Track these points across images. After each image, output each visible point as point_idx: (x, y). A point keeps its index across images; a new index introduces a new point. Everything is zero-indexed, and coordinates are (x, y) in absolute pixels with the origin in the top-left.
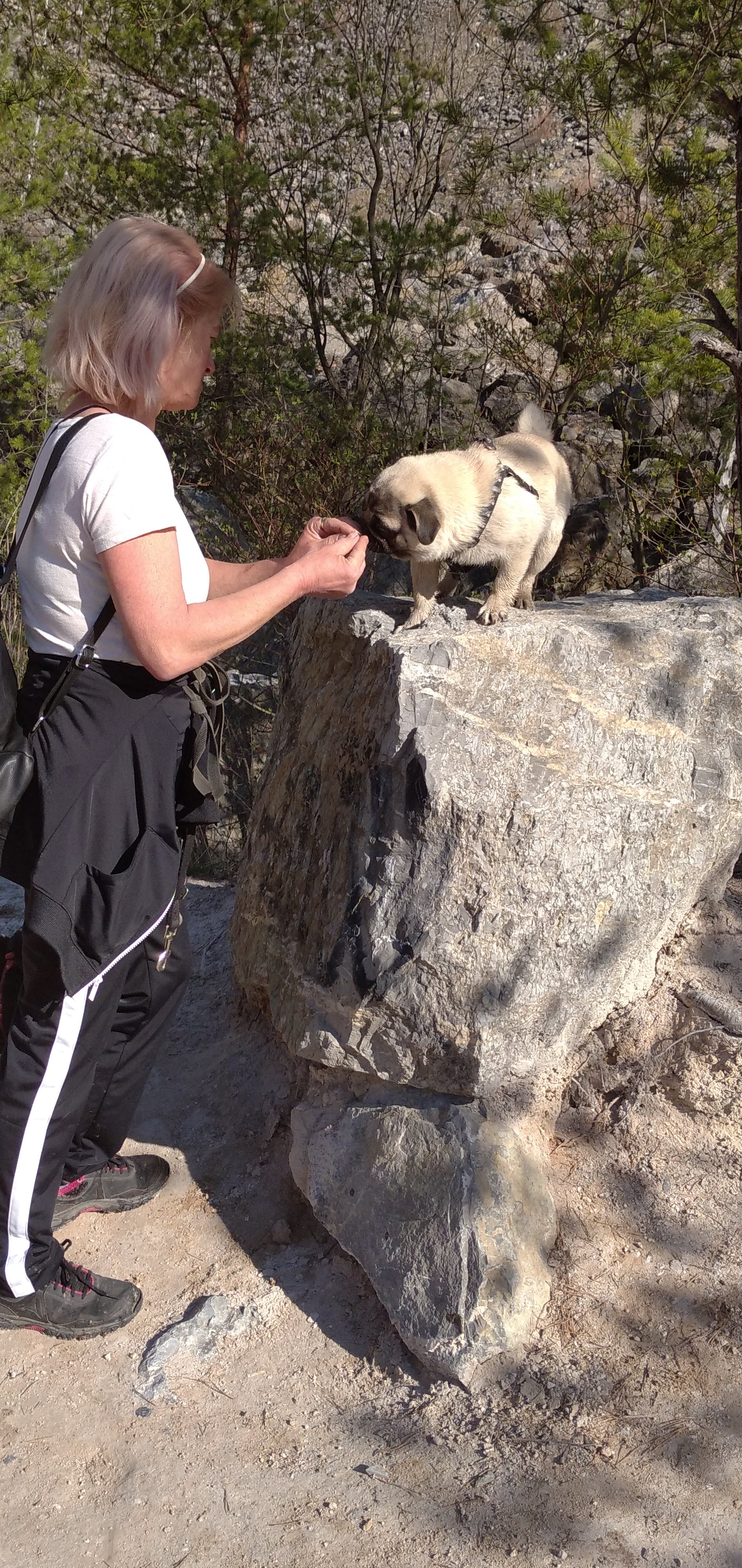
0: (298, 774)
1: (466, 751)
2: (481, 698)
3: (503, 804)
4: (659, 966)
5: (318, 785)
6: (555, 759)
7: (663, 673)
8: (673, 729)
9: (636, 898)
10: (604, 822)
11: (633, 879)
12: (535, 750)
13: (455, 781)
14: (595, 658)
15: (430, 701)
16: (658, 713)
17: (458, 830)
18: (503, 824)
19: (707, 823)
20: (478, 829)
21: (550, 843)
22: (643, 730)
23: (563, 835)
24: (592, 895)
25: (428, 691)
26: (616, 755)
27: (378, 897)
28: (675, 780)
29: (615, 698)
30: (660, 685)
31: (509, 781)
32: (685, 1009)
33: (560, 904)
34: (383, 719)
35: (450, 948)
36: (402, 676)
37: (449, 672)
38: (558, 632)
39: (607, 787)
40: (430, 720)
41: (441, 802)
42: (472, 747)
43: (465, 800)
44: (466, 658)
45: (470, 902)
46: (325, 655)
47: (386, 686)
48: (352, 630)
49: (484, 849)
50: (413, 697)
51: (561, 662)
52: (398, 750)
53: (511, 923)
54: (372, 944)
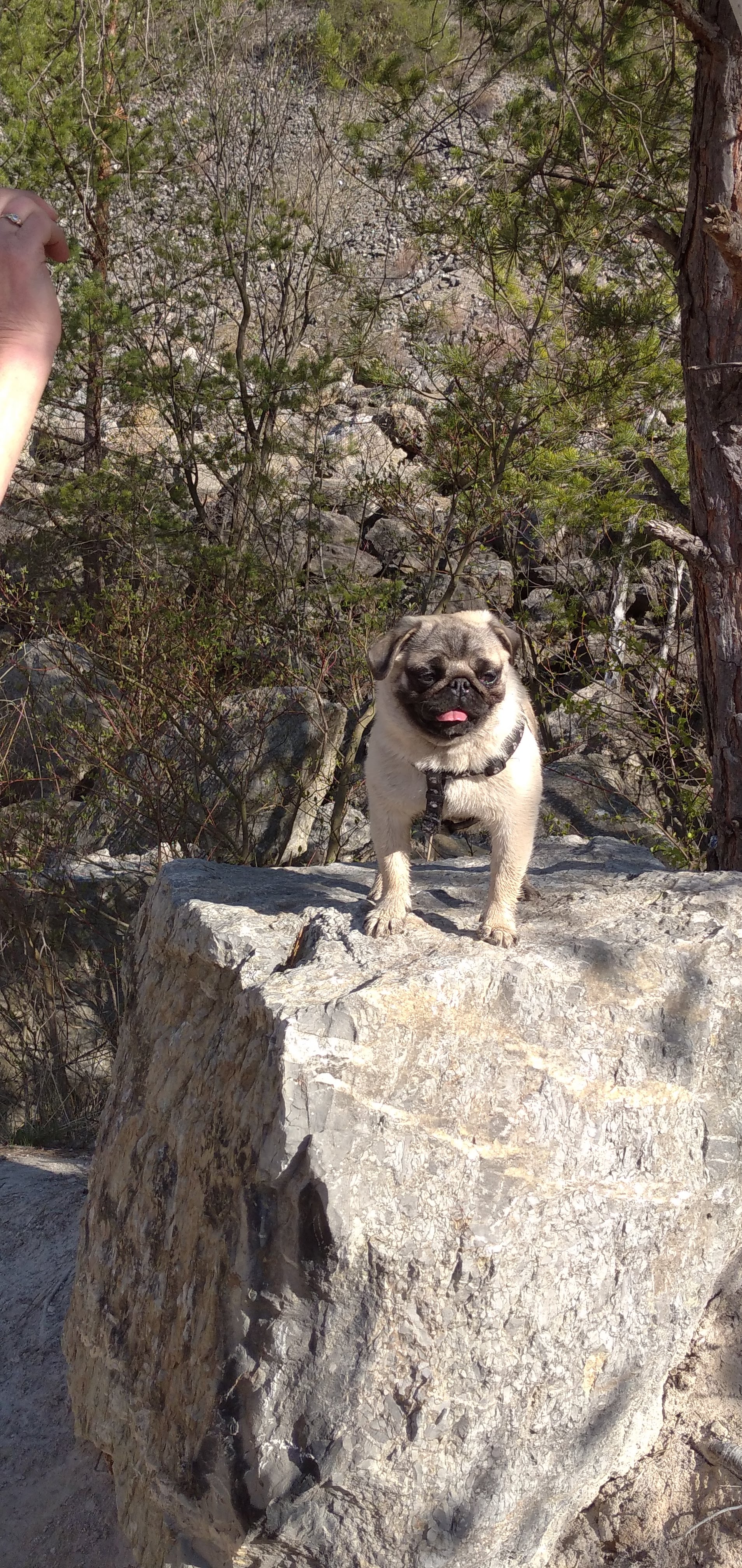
0: (147, 1148)
1: (386, 1166)
2: (404, 1080)
3: (445, 1242)
4: (669, 1408)
5: (173, 1174)
6: (516, 1160)
7: (656, 1012)
8: (675, 1090)
9: (639, 1339)
10: (591, 1247)
11: (634, 1314)
12: (487, 1150)
13: (372, 1215)
14: (560, 998)
15: (330, 1095)
16: (654, 1070)
17: (380, 1287)
18: (446, 1275)
19: (725, 1209)
20: (411, 1285)
21: (516, 1292)
22: (636, 1100)
23: (534, 1276)
24: (578, 1350)
25: (326, 1078)
26: (602, 1140)
27: (263, 1380)
28: (682, 1163)
29: (595, 1058)
30: (653, 1029)
31: (451, 1202)
32: (708, 1468)
33: (534, 1379)
34: (261, 1117)
35: (375, 1467)
36: (286, 1057)
37: (356, 1048)
38: (508, 968)
39: (591, 1189)
40: (331, 1123)
41: (353, 1249)
42: (394, 1160)
43: (388, 1242)
44: (379, 1024)
45: (402, 1392)
46: (180, 982)
47: (263, 1066)
48: (214, 957)
49: (419, 1312)
50: (303, 1088)
51: (515, 1011)
52: (284, 1167)
53: (465, 1420)
54: (258, 1451)
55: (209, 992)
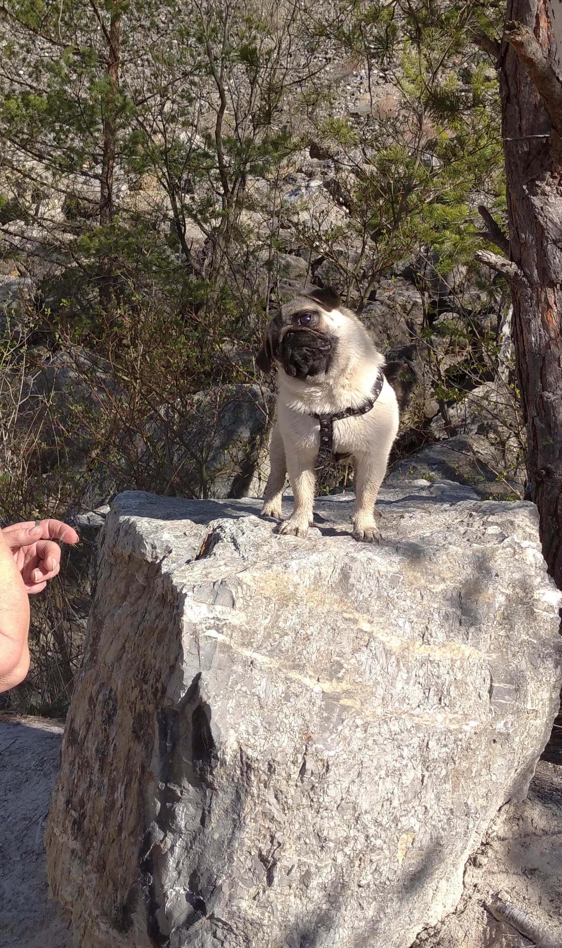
0: (98, 692)
1: (253, 694)
2: (269, 635)
3: (295, 748)
4: (468, 880)
5: (115, 709)
6: (348, 693)
7: (455, 594)
8: (468, 650)
9: (440, 825)
10: (402, 756)
11: (436, 807)
12: (327, 686)
13: (243, 728)
14: (385, 583)
15: (215, 645)
16: (452, 635)
17: (249, 779)
18: (295, 771)
19: (507, 737)
20: (270, 777)
21: (345, 785)
22: (437, 655)
23: (359, 775)
24: (393, 830)
25: (213, 633)
26: (412, 683)
27: (169, 846)
28: (472, 702)
29: (408, 624)
30: (452, 606)
31: (300, 721)
32: (495, 923)
33: (359, 847)
34: (168, 661)
35: (244, 904)
36: (185, 618)
37: (234, 612)
38: (347, 560)
39: (403, 716)
40: (215, 664)
41: (229, 751)
42: (259, 690)
43: (253, 747)
44: (251, 597)
45: (264, 853)
46: (122, 574)
47: (170, 626)
48: (144, 555)
49: (276, 797)
50: (196, 640)
51: (351, 590)
52: (183, 695)
53: (308, 873)
54: (165, 895)
55: (141, 580)
